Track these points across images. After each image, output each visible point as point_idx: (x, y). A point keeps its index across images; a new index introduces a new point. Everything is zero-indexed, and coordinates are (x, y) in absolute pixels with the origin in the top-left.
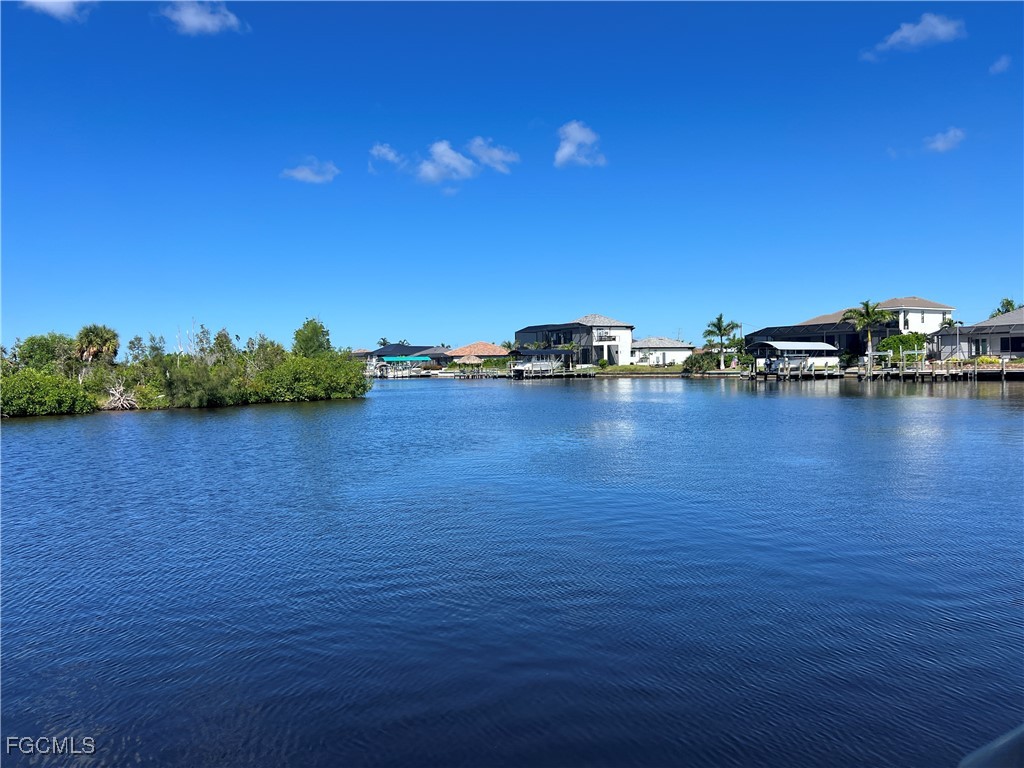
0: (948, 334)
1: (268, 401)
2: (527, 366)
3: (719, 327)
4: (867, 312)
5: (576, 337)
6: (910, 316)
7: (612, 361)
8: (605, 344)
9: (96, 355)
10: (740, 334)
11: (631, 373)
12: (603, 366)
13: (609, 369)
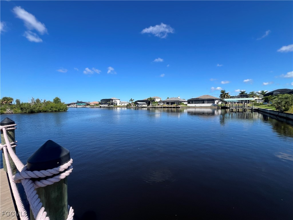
0: (160, 102)
1: (45, 111)
2: (102, 106)
3: (131, 100)
4: (150, 98)
5: (110, 101)
6: (156, 99)
7: (116, 105)
8: (115, 102)
9: (6, 103)
10: (134, 101)
11: (119, 107)
12: (115, 106)
13: (116, 106)
